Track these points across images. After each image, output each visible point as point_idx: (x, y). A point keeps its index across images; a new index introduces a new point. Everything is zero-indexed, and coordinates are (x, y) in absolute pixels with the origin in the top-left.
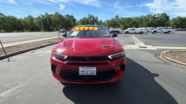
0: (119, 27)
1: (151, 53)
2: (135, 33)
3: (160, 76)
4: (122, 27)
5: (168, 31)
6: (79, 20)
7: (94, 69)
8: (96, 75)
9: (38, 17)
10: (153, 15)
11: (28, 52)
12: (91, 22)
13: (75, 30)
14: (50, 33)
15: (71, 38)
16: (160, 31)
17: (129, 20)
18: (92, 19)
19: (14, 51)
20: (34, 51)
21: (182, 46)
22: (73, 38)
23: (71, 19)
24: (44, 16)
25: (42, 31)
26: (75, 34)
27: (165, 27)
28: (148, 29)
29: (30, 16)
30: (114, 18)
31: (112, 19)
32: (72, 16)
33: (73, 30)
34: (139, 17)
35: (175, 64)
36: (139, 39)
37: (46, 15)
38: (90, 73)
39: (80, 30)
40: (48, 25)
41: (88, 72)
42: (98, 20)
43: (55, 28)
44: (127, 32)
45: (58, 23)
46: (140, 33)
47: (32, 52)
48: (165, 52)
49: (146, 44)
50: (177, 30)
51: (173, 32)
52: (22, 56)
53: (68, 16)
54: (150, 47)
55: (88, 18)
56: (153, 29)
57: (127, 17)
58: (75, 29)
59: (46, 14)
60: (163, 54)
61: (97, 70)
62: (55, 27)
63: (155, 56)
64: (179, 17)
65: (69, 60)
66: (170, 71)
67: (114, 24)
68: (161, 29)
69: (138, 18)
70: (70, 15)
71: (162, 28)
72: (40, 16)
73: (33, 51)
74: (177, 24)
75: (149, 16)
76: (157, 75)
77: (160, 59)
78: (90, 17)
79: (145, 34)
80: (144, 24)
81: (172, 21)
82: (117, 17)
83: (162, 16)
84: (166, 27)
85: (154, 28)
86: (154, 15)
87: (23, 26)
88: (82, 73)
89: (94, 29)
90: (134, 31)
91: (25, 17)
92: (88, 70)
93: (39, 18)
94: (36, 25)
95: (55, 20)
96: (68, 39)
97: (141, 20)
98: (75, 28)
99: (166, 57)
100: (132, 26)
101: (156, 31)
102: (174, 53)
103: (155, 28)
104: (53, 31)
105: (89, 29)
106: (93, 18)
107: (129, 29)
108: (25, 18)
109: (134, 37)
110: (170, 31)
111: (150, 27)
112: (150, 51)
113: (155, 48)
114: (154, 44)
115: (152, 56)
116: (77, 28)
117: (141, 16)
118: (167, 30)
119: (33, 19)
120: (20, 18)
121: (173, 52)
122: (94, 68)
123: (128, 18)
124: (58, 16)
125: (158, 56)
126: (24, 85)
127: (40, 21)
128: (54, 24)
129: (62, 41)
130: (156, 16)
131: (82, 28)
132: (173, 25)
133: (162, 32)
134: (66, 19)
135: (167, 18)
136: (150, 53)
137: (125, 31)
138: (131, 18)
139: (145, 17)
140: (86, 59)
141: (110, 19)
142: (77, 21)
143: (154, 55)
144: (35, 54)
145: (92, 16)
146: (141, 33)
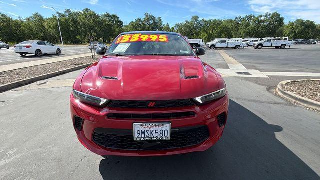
0: (198, 37)
1: (260, 84)
2: (227, 48)
3: (285, 130)
4: (205, 37)
5: (282, 45)
6: (128, 25)
7: (167, 127)
8: (169, 139)
9: (52, 17)
10: (257, 17)
11: (33, 84)
12: (149, 27)
13: (122, 42)
14: (75, 48)
15: (115, 57)
16: (269, 44)
17: (217, 24)
18: (152, 22)
19: (4, 83)
20: (45, 81)
21: (308, 70)
22: (119, 57)
23: (113, 21)
24: (63, 16)
25: (61, 43)
26: (122, 48)
27: (277, 38)
28: (247, 41)
29: (37, 15)
30: (190, 21)
31: (187, 22)
32: (115, 17)
33: (118, 42)
34: (233, 20)
35: (305, 105)
36: (234, 58)
37: (67, 14)
38: (157, 135)
39: (132, 41)
40: (73, 32)
41: (154, 133)
42: (163, 24)
43: (85, 38)
44: (213, 47)
45: (90, 30)
46: (235, 48)
47: (40, 85)
48: (284, 83)
49: (248, 67)
50: (296, 44)
51: (290, 46)
52: (21, 92)
53: (108, 15)
54: (255, 74)
55: (145, 21)
56: (257, 41)
57: (213, 19)
58: (121, 40)
59: (68, 11)
60: (282, 86)
61: (172, 128)
62: (85, 36)
63: (268, 90)
64: (299, 20)
65: (110, 108)
66: (301, 120)
67: (190, 31)
68: (270, 41)
69: (231, 21)
70: (111, 14)
71: (272, 38)
72: (56, 15)
73: (42, 82)
74: (295, 32)
75: (251, 17)
76: (279, 129)
77: (276, 95)
78: (148, 19)
79: (244, 49)
80: (242, 32)
81: (288, 27)
82: (196, 19)
83: (273, 17)
84: (280, 38)
85: (258, 39)
86: (259, 17)
87: (24, 34)
88: (140, 136)
89: (160, 40)
90: (224, 45)
91: (29, 17)
92: (152, 129)
93: (55, 19)
94: (50, 31)
95: (84, 24)
96: (109, 60)
97: (237, 24)
98: (123, 38)
99: (289, 93)
100: (221, 35)
101: (262, 45)
102: (299, 84)
103: (260, 39)
104: (82, 44)
105: (150, 39)
106: (154, 20)
107: (217, 40)
108: (28, 19)
109: (225, 55)
110: (285, 45)
111: (251, 37)
112: (258, 81)
113: (264, 75)
114: (262, 68)
115: (262, 89)
116: (127, 38)
117: (236, 18)
118: (279, 43)
119: (44, 21)
120: (19, 19)
121: (298, 82)
122: (165, 126)
123: (215, 21)
124: (91, 15)
125: (273, 90)
126: (19, 156)
127: (57, 24)
128: (83, 32)
129: (96, 64)
130: (263, 18)
131: (136, 38)
132: (290, 34)
133: (272, 46)
134: (105, 21)
135: (281, 21)
136: (257, 83)
137: (210, 44)
138: (220, 22)
139: (243, 20)
140: (149, 106)
141: (183, 22)
142: (125, 26)
143: (265, 88)
144: (47, 87)
145: (151, 17)
146: (237, 47)
